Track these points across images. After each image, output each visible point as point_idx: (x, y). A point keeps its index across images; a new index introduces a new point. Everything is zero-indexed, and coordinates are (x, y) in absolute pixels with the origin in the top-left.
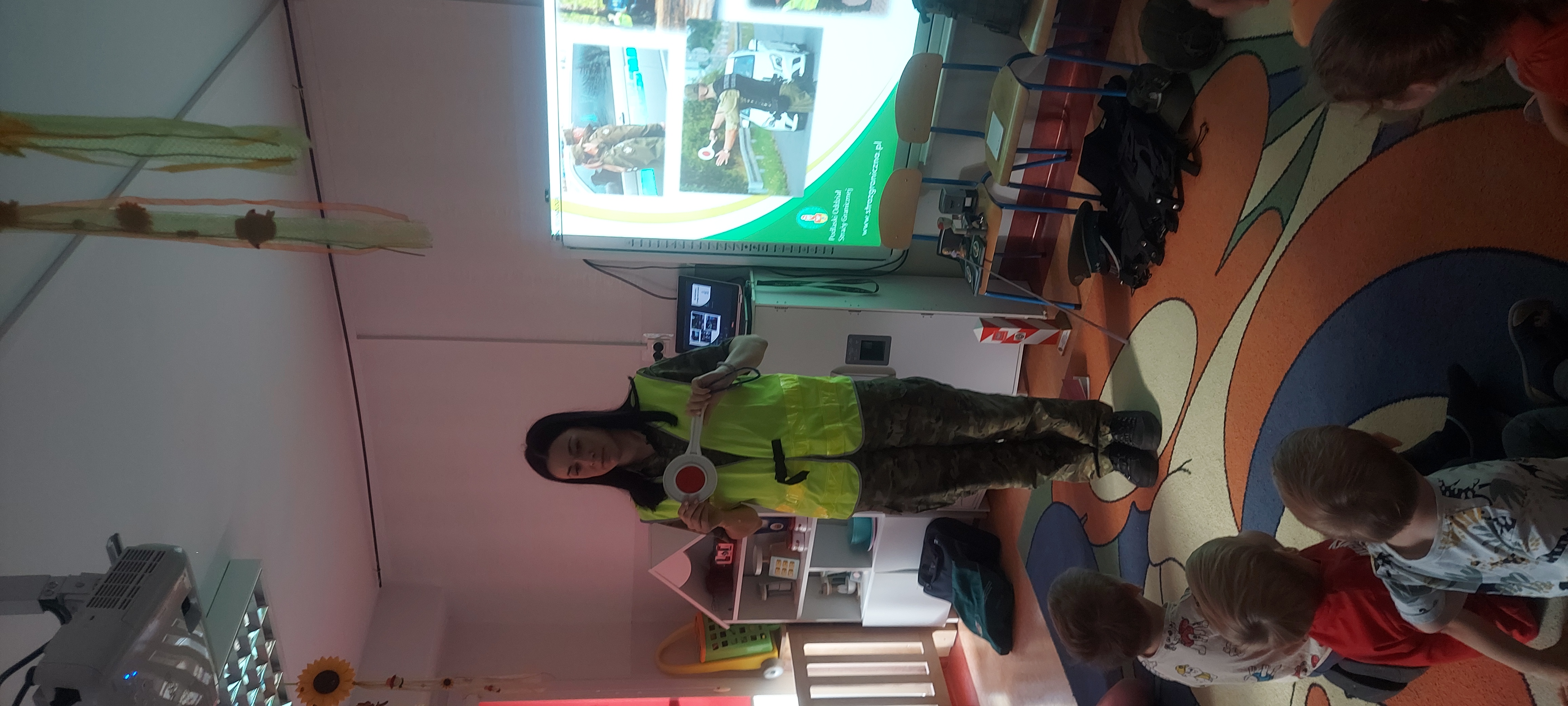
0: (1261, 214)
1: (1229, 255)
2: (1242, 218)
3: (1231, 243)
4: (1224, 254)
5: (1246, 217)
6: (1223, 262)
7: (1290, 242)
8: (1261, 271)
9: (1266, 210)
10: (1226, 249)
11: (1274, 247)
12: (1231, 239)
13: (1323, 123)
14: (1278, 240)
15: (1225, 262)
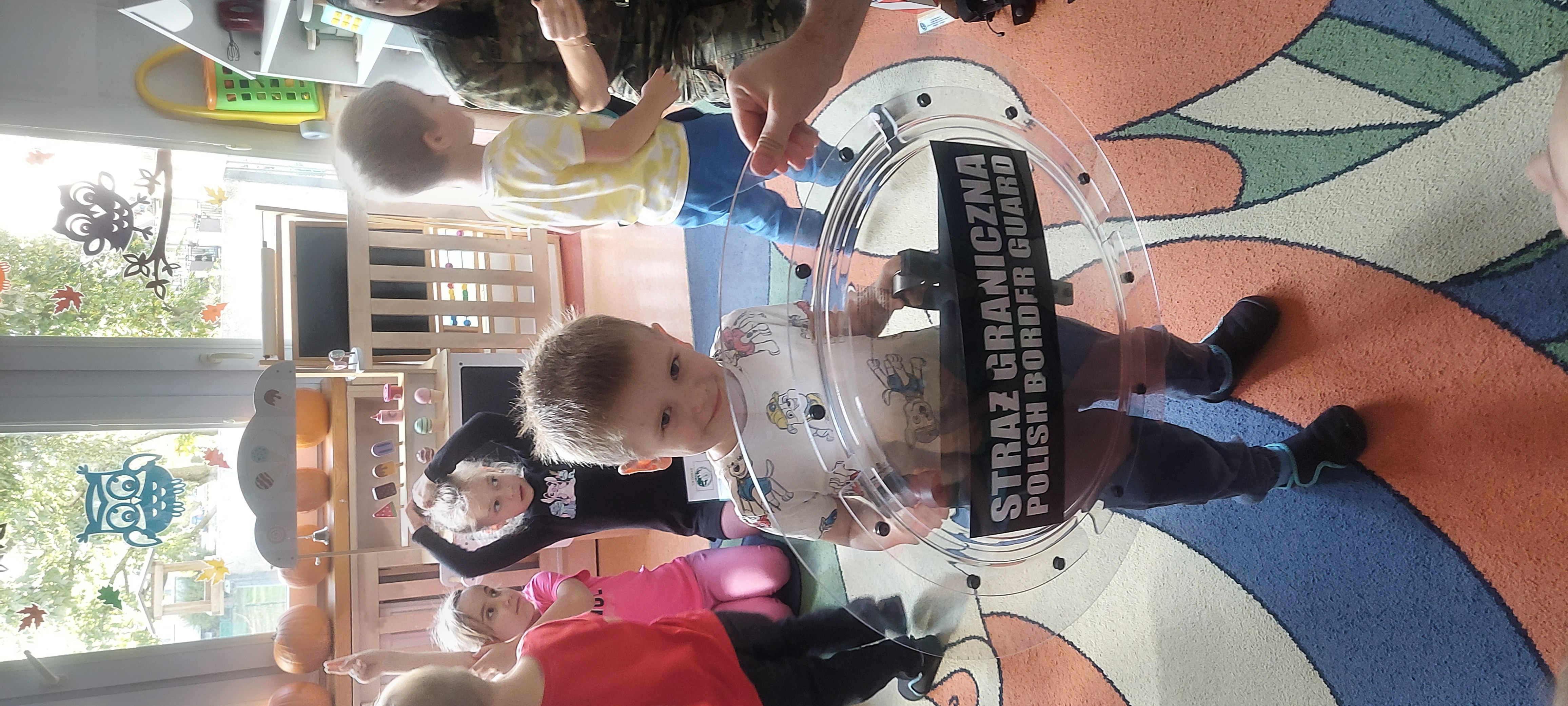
0: (1213, 143)
1: (1131, 137)
2: (1183, 112)
3: (1143, 124)
4: (1123, 128)
5: (1188, 119)
6: (1116, 134)
7: (1232, 238)
8: (1164, 218)
9: (1224, 148)
10: (1131, 124)
11: (1204, 213)
12: (1146, 119)
13: (1403, 142)
14: (1216, 211)
15: (1119, 138)
